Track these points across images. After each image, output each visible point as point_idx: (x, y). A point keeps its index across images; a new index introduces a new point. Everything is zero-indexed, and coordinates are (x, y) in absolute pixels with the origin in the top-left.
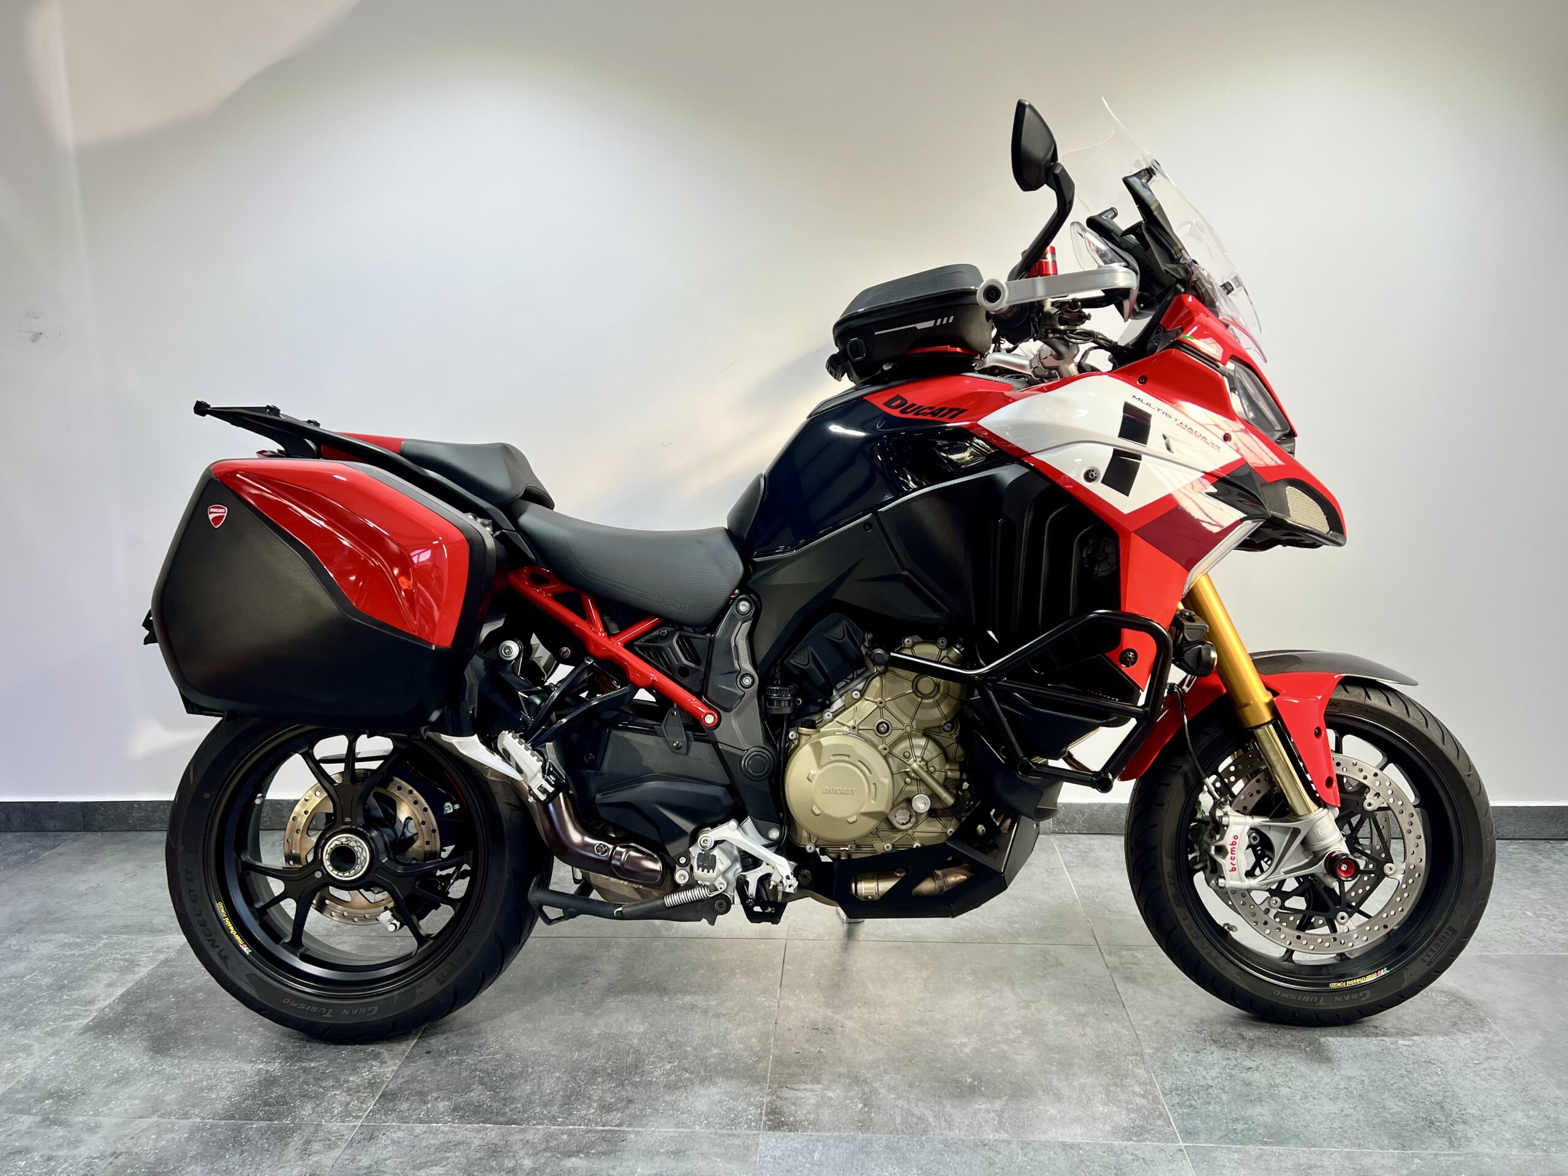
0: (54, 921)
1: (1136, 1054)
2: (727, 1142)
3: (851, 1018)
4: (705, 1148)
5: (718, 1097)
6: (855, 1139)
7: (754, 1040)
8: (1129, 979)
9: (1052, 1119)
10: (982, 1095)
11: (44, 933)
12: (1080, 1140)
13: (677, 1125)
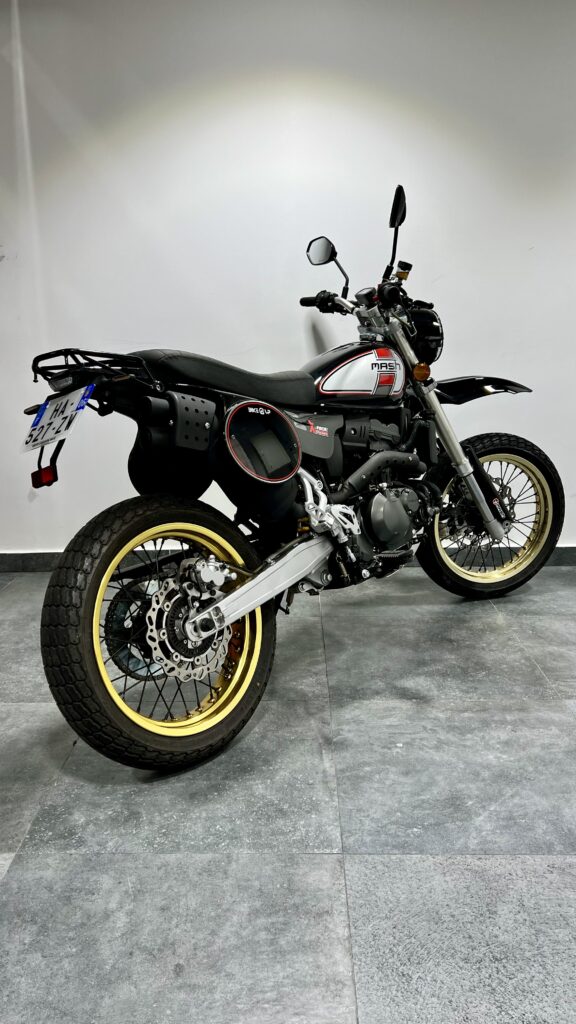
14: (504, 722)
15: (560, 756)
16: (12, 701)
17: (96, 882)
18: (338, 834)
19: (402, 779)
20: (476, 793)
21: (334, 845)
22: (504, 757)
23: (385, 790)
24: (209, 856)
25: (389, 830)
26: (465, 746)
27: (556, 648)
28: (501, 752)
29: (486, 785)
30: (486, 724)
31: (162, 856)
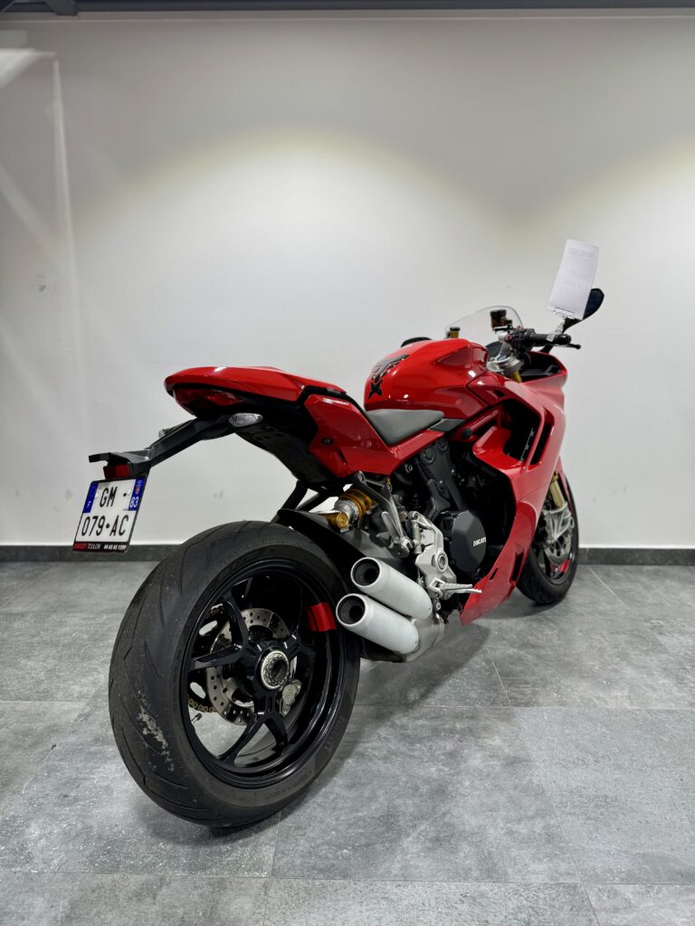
0: (71, 606)
1: (683, 669)
2: (497, 712)
3: (528, 653)
4: (486, 715)
5: (480, 691)
6: (561, 710)
7: (484, 664)
8: (661, 634)
9: (657, 700)
10: (615, 689)
11: (68, 612)
12: (674, 709)
13: (466, 704)
14: (452, 731)
15: (497, 769)
16: (11, 698)
17: (31, 905)
18: (271, 855)
19: (345, 793)
20: (411, 809)
21: (265, 868)
22: (446, 769)
23: (327, 806)
24: (143, 877)
25: (321, 850)
26: (411, 756)
27: (515, 650)
28: (443, 765)
29: (422, 801)
30: (436, 732)
31: (99, 876)
